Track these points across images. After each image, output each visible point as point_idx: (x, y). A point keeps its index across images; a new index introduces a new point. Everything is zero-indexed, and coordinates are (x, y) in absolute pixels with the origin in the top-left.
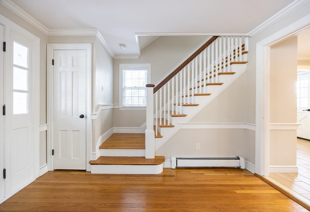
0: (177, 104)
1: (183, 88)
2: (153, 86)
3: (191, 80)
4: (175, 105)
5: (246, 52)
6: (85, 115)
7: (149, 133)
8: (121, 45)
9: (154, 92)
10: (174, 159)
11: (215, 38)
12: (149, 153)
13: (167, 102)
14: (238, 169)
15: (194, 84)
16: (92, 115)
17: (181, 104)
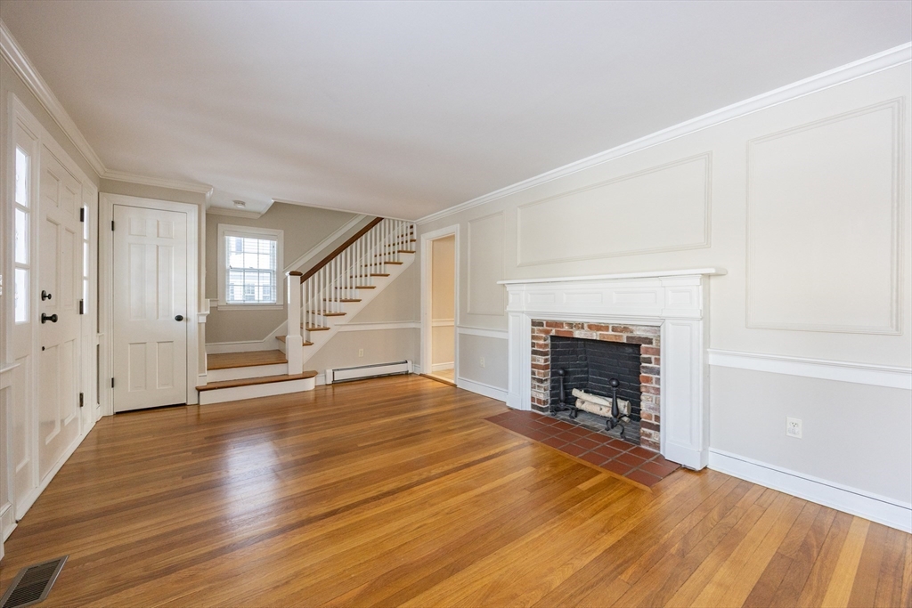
0: (333, 299)
1: (341, 273)
2: (299, 274)
3: (351, 264)
4: (325, 300)
5: (415, 241)
6: (184, 316)
7: (294, 339)
8: (237, 202)
9: (301, 283)
10: (329, 372)
11: (379, 220)
12: (294, 368)
13: (313, 296)
14: (407, 374)
15: (356, 270)
16: (198, 315)
17: (338, 300)
